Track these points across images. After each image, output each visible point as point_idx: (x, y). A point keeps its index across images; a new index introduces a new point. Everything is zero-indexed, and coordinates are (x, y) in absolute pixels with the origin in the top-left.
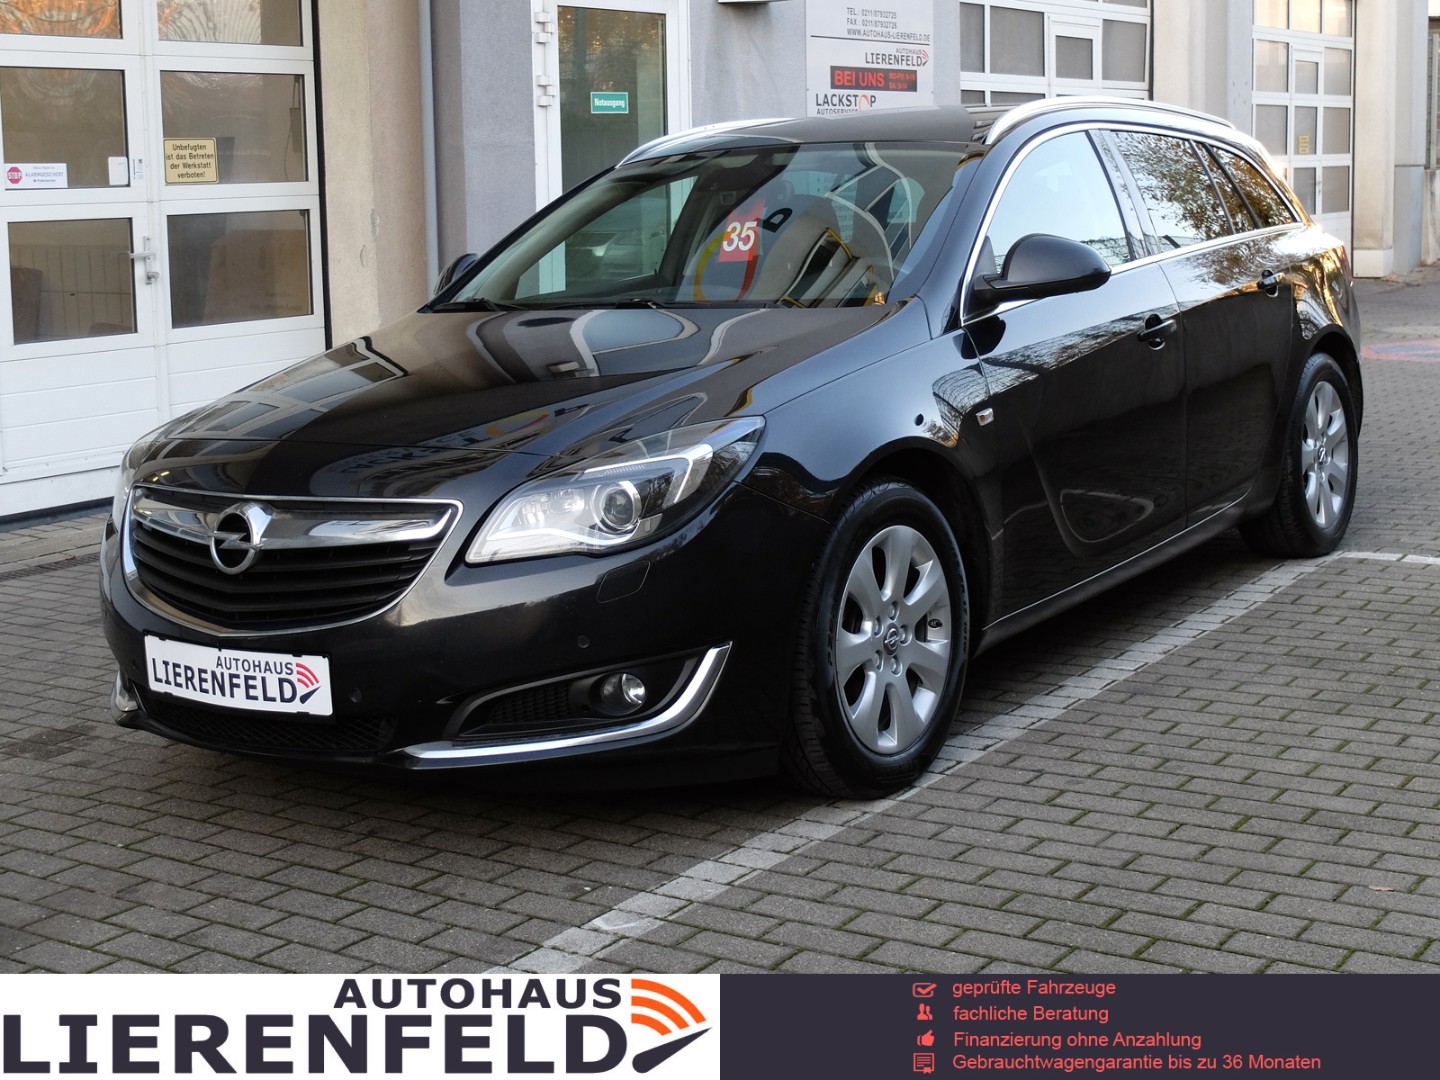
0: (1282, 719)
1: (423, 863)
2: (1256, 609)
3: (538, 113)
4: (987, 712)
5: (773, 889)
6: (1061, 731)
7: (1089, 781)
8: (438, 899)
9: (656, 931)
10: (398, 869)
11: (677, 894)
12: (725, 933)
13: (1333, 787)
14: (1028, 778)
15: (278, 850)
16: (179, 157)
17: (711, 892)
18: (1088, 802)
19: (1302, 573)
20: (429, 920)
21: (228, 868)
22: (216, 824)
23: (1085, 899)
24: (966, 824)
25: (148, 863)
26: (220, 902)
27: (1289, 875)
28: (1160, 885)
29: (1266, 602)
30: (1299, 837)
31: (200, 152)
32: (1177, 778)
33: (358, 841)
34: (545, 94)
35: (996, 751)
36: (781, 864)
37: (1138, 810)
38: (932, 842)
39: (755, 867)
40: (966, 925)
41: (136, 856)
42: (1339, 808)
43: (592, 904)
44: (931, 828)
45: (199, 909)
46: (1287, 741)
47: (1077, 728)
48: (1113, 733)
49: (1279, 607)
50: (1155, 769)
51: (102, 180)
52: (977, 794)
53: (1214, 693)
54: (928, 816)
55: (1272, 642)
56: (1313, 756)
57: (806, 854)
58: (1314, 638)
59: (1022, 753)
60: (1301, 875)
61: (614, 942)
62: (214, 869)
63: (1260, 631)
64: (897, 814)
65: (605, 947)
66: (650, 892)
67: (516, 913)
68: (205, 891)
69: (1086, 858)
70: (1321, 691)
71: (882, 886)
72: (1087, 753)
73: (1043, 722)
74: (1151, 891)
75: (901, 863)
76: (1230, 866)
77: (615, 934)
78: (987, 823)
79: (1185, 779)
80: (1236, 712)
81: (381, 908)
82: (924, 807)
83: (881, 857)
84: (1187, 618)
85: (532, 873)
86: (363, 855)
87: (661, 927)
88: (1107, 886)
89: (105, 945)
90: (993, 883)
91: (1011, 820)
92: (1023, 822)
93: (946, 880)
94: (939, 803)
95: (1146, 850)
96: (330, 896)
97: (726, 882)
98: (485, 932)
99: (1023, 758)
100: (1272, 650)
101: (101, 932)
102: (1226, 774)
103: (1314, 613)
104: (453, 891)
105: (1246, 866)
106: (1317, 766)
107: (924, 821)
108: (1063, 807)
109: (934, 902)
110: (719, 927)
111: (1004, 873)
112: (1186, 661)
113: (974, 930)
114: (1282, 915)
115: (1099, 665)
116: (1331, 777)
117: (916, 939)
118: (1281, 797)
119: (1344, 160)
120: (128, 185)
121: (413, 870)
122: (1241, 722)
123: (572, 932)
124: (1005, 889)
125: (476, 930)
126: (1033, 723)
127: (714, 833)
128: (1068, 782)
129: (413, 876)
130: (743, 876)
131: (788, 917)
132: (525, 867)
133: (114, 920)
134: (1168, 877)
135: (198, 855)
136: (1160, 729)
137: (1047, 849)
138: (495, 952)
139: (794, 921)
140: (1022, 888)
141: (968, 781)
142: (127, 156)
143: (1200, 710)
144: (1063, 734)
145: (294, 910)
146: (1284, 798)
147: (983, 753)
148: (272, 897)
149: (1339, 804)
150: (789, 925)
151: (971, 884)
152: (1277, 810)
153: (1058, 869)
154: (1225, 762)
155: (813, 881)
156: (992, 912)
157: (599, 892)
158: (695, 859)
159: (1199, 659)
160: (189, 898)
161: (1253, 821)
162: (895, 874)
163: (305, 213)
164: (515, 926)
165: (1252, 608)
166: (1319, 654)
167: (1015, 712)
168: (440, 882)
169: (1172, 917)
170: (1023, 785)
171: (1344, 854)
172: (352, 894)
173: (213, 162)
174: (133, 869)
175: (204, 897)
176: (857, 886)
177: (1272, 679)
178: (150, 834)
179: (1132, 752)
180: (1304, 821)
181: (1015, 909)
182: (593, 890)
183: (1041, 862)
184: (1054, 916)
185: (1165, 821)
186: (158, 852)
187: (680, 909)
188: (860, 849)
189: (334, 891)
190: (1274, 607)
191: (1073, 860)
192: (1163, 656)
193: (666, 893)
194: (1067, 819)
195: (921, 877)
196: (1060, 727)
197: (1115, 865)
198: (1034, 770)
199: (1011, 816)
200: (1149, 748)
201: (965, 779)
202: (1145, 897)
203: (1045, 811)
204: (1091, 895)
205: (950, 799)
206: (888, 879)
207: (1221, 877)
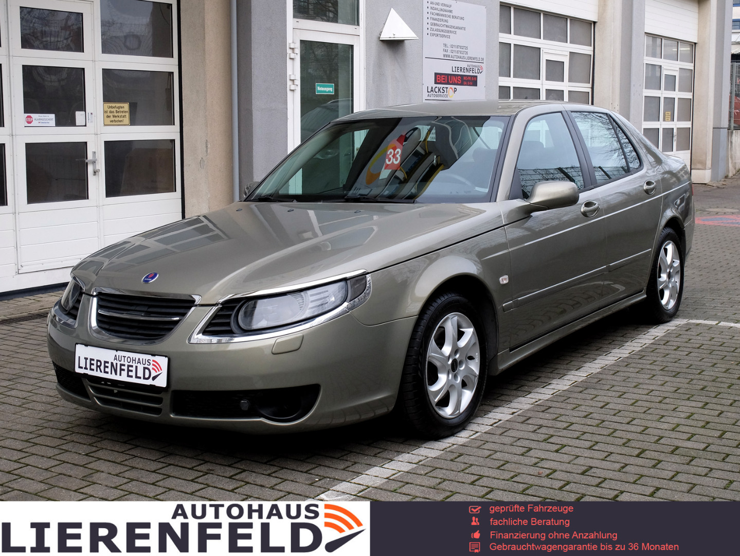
0: (660, 402)
1: (236, 465)
2: (646, 347)
3: (289, 94)
4: (513, 396)
5: (409, 482)
6: (551, 406)
7: (565, 431)
8: (243, 483)
10: (222, 468)
11: (361, 483)
13: (686, 436)
14: (535, 429)
15: (162, 458)
16: (111, 112)
17: (378, 482)
18: (565, 441)
19: (669, 330)
20: (238, 494)
21: (137, 466)
22: (131, 444)
23: (564, 489)
24: (504, 451)
25: (98, 463)
26: (134, 483)
27: (665, 479)
29: (651, 344)
30: (670, 460)
31: (121, 110)
32: (608, 430)
33: (202, 454)
34: (293, 84)
35: (518, 415)
36: (413, 469)
37: (589, 446)
38: (488, 459)
39: (400, 470)
41: (91, 459)
42: (689, 447)
43: (319, 487)
44: (487, 453)
45: (124, 486)
46: (663, 413)
47: (558, 405)
48: (577, 407)
49: (658, 347)
50: (597, 426)
51: (72, 123)
52: (509, 437)
53: (626, 389)
54: (486, 446)
55: (655, 364)
56: (676, 421)
57: (425, 464)
58: (675, 362)
59: (531, 416)
60: (671, 479)
62: (130, 467)
63: (648, 358)
64: (470, 445)
66: (348, 482)
67: (281, 491)
68: (127, 477)
69: (564, 469)
70: (679, 388)
71: (463, 481)
72: (564, 416)
73: (541, 401)
74: (597, 486)
75: (473, 469)
76: (636, 475)
78: (515, 451)
79: (612, 431)
80: (637, 398)
81: (215, 487)
82: (483, 443)
83: (463, 466)
84: (613, 351)
85: (289, 471)
86: (204, 461)
87: (353, 499)
88: (575, 483)
90: (519, 481)
91: (527, 449)
92: (533, 451)
93: (495, 478)
94: (491, 440)
95: (594, 465)
96: (189, 481)
97: (385, 477)
99: (531, 419)
100: (654, 367)
101: (75, 496)
102: (633, 428)
103: (675, 350)
104: (250, 480)
105: (644, 475)
106: (678, 425)
107: (484, 449)
108: (552, 444)
109: (490, 489)
110: (383, 499)
111: (524, 476)
112: (612, 372)
115: (568, 373)
116: (685, 431)
118: (660, 441)
119: (687, 124)
120: (85, 126)
121: (230, 469)
122: (639, 403)
124: (525, 484)
126: (537, 402)
127: (379, 453)
128: (555, 431)
129: (231, 472)
130: (394, 474)
131: (416, 495)
132: (286, 469)
133: (82, 490)
134: (605, 479)
135: (122, 460)
136: (600, 406)
137: (545, 464)
139: (420, 497)
140: (533, 483)
141: (505, 430)
142: (85, 111)
143: (620, 397)
144: (551, 407)
145: (171, 488)
146: (662, 441)
147: (512, 416)
148: (160, 481)
149: (689, 444)
150: (417, 499)
151: (508, 480)
152: (659, 447)
153: (551, 474)
154: (633, 423)
155: (429, 478)
156: (518, 495)
157: (323, 481)
158: (371, 466)
159: (618, 371)
160: (118, 481)
161: (647, 452)
162: (470, 475)
163: (172, 141)
164: (281, 497)
165: (644, 347)
166: (678, 370)
167: (528, 396)
168: (243, 475)
169: (608, 499)
170: (533, 432)
171: (693, 469)
172: (200, 480)
173: (127, 115)
174: (90, 466)
175: (126, 480)
176: (451, 481)
177: (655, 382)
178: (98, 449)
179: (585, 417)
180: (672, 452)
181: (530, 493)
182: (320, 480)
183: (542, 470)
184: (549, 498)
185: (603, 451)
186: (102, 458)
187: (363, 491)
188: (451, 462)
189: (191, 478)
190: (655, 347)
191: (558, 469)
192: (600, 370)
193: (356, 482)
194: (554, 450)
195: (483, 477)
196: (550, 404)
197: (579, 473)
198: (537, 425)
199: (527, 447)
200: (594, 415)
201: (503, 429)
202: (593, 488)
203: (544, 445)
204: (567, 488)
205: (496, 438)
206: (467, 478)
207: (632, 480)
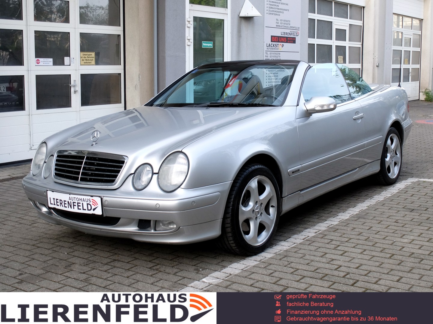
0: (403, 226)
1: (153, 261)
3: (187, 47)
4: (316, 222)
5: (255, 271)
6: (338, 228)
7: (346, 243)
8: (157, 272)
9: (221, 283)
10: (146, 262)
11: (227, 272)
12: (241, 284)
13: (418, 247)
14: (329, 242)
15: (111, 256)
16: (84, 57)
17: (237, 272)
18: (346, 249)
20: (155, 277)
21: (96, 261)
22: (93, 248)
23: (346, 277)
24: (311, 254)
25: (74, 258)
26: (94, 270)
27: (406, 272)
28: (368, 273)
29: (397, 193)
30: (408, 261)
31: (90, 56)
32: (372, 243)
33: (134, 254)
34: (189, 42)
35: (319, 233)
36: (257, 265)
37: (361, 252)
38: (301, 259)
39: (249, 265)
40: (311, 284)
41: (70, 256)
42: (420, 253)
43: (202, 274)
44: (301, 255)
45: (89, 272)
46: (404, 233)
47: (343, 228)
48: (353, 229)
49: (401, 194)
50: (366, 240)
51: (63, 64)
52: (313, 246)
53: (382, 218)
55: (399, 204)
56: (412, 237)
57: (264, 262)
58: (411, 203)
59: (327, 234)
60: (409, 272)
61: (209, 285)
62: (93, 261)
63: (395, 201)
64: (291, 251)
65: (206, 287)
66: (219, 271)
67: (180, 276)
68: (90, 267)
69: (346, 265)
70: (414, 219)
71: (287, 272)
72: (346, 235)
73: (332, 225)
74: (365, 275)
75: (292, 265)
76: (388, 269)
77: (209, 283)
78: (317, 254)
79: (374, 243)
80: (389, 224)
81: (141, 274)
82: (298, 249)
83: (286, 263)
84: (375, 197)
85: (184, 265)
86: (135, 258)
87: (222, 281)
88: (353, 273)
89: (62, 281)
90: (319, 272)
91: (324, 253)
92: (327, 254)
93: (305, 270)
94: (303, 248)
95: (364, 263)
96: (126, 270)
97: (241, 269)
98: (172, 282)
99: (327, 236)
100: (399, 206)
101: (60, 278)
102: (387, 242)
103: (411, 196)
105: (393, 269)
106: (413, 240)
107: (299, 253)
108: (339, 250)
109: (302, 277)
110: (239, 282)
111: (322, 269)
112: (374, 209)
113: (314, 285)
114: (404, 283)
115: (349, 209)
116: (417, 244)
117: (297, 287)
119: (417, 66)
120: (70, 65)
121: (150, 263)
122: (390, 227)
123: (196, 282)
124: (323, 274)
125: (168, 281)
126: (330, 226)
128: (341, 243)
129: (151, 265)
130: (246, 267)
131: (259, 280)
132: (183, 263)
133: (64, 274)
134: (370, 271)
135: (88, 257)
136: (367, 229)
137: (334, 262)
138: (174, 287)
139: (261, 281)
140: (328, 273)
141: (311, 242)
142: (70, 57)
143: (379, 223)
145: (116, 274)
146: (404, 249)
147: (315, 234)
148: (109, 269)
149: (420, 251)
150: (260, 282)
151: (313, 272)
152: (401, 252)
153: (338, 268)
154: (386, 239)
155: (266, 270)
156: (319, 280)
157: (204, 271)
158: (232, 262)
159: (378, 208)
160: (85, 269)
161: (395, 256)
162: (291, 268)
163: (120, 74)
164: (180, 280)
165: (393, 194)
166: (413, 208)
167: (325, 223)
168: (158, 267)
169: (372, 283)
170: (327, 243)
171: (422, 266)
172: (133, 269)
173: (94, 59)
174: (70, 260)
175: (90, 269)
176: (280, 271)
177: (399, 215)
178: (74, 250)
179: (359, 235)
180: (410, 256)
181: (326, 279)
182: (203, 270)
183: (333, 266)
184: (337, 282)
185: (369, 255)
186: (77, 256)
187: (228, 276)
188: (280, 261)
189: (127, 268)
190: (399, 194)
191: (342, 265)
192: (367, 207)
193: (224, 272)
194: (340, 254)
195: (298, 269)
196: (338, 227)
197: (354, 267)
198: (330, 239)
199: (324, 252)
200: (364, 234)
201: (310, 241)
202: (364, 277)
203: (334, 251)
204: (348, 276)
205: (306, 247)
206: (289, 270)
207: (386, 272)
